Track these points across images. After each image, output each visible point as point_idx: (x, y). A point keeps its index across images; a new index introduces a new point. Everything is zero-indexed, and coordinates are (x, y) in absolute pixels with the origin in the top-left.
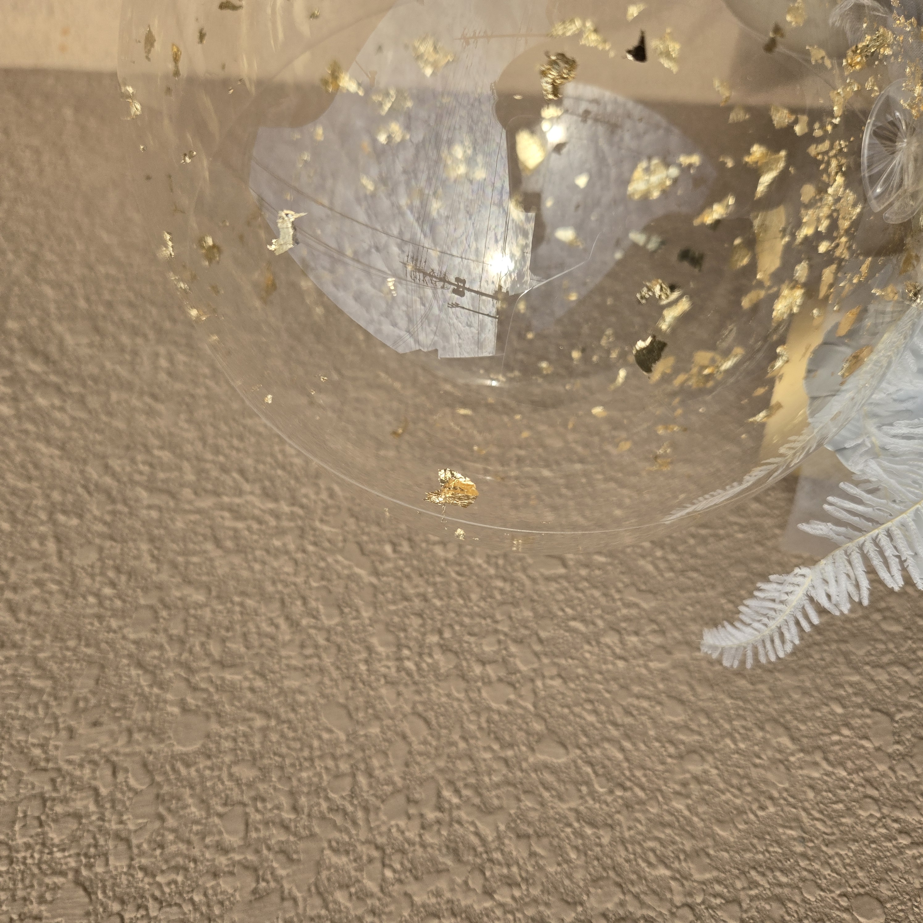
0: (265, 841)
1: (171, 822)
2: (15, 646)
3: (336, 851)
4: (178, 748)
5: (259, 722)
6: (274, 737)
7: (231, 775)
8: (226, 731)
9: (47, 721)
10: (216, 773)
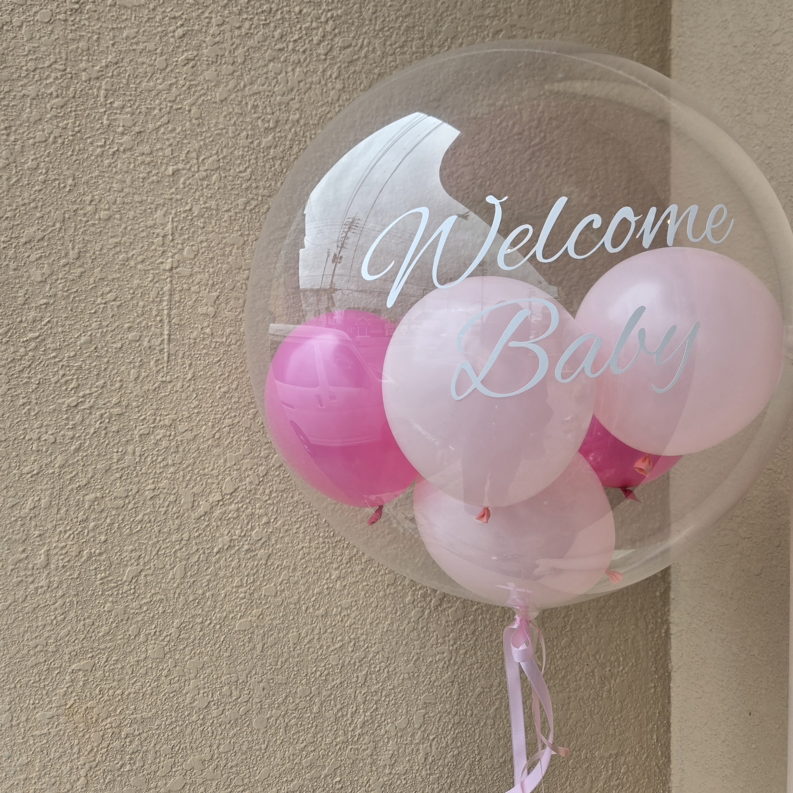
0: (221, 759)
1: (228, 726)
2: (294, 648)
3: (217, 784)
4: (254, 720)
5: (263, 746)
6: (257, 753)
7: (244, 742)
8: (260, 735)
9: (265, 672)
10: (245, 736)
